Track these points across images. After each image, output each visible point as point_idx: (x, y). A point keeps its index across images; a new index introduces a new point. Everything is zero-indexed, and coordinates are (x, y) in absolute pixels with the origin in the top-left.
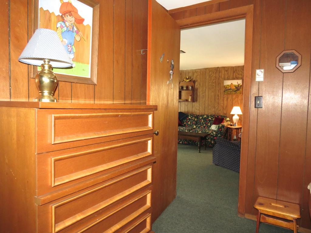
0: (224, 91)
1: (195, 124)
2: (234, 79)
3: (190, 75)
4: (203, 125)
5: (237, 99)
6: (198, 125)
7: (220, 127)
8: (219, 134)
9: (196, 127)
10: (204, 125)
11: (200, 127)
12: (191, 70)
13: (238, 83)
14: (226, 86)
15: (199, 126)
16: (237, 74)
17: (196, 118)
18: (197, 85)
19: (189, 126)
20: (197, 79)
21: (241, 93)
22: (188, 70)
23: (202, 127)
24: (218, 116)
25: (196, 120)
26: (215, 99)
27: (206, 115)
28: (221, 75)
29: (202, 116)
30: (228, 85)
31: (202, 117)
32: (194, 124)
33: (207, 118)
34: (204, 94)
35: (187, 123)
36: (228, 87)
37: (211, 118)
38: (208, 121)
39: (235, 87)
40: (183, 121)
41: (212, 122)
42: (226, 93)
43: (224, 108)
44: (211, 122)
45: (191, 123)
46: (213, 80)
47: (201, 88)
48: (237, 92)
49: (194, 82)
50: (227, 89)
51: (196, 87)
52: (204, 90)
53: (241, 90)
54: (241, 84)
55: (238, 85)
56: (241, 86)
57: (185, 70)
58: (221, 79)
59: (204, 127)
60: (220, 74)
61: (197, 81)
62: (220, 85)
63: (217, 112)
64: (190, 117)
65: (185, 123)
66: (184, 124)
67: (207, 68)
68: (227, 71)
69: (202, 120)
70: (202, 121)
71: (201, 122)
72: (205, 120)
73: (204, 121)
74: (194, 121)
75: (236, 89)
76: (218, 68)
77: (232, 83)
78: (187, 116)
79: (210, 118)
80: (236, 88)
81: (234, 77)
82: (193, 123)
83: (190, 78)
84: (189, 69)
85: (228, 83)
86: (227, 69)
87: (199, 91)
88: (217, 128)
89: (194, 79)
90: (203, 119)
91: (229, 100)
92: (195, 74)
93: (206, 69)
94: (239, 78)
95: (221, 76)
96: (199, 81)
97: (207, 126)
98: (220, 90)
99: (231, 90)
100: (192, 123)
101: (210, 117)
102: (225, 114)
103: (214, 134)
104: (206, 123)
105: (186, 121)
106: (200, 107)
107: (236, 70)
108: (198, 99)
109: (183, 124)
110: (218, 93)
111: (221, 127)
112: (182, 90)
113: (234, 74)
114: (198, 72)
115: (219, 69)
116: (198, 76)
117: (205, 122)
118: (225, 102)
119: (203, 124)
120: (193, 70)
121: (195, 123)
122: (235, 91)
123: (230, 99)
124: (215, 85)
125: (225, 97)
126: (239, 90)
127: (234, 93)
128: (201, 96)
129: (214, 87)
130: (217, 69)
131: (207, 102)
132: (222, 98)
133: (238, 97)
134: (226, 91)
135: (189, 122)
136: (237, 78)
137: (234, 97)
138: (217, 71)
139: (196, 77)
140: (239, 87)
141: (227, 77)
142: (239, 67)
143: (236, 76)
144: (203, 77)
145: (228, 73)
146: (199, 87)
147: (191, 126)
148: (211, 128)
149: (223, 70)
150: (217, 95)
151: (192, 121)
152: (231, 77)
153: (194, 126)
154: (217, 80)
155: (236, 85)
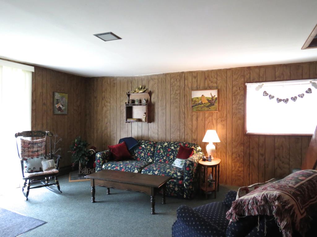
0: (193, 106)
1: (152, 157)
2: (205, 89)
3: (145, 83)
4: (163, 158)
5: (210, 118)
6: (156, 157)
8: (186, 176)
9: (153, 161)
10: (165, 158)
11: (158, 160)
12: (145, 76)
13: (211, 94)
14: (194, 99)
15: (157, 159)
16: (210, 82)
17: (153, 147)
18: (154, 98)
19: (142, 159)
20: (155, 89)
21: (216, 109)
22: (142, 77)
23: (161, 160)
24: (184, 144)
25: (152, 150)
26: (180, 118)
27: (167, 142)
28: (188, 83)
29: (162, 143)
30: (198, 98)
31: (161, 145)
32: (150, 156)
33: (168, 147)
34: (164, 111)
35: (140, 153)
36: (197, 100)
37: (175, 148)
38: (170, 152)
39: (208, 100)
40: (134, 151)
41: (176, 153)
42: (195, 110)
43: (193, 131)
44: (174, 153)
45: (145, 154)
46: (176, 90)
47: (159, 101)
48: (210, 107)
49: (150, 94)
50: (197, 103)
51: (153, 100)
52: (164, 104)
53: (216, 104)
55: (212, 97)
56: (216, 99)
57: (137, 77)
58: (188, 89)
59: (165, 161)
60: (186, 81)
61: (153, 92)
62: (186, 97)
63: (183, 137)
64: (143, 146)
65: (136, 155)
66: (135, 157)
67: (168, 74)
68: (195, 77)
69: (161, 149)
70: (162, 151)
71: (160, 154)
72: (166, 149)
73: (164, 152)
74: (150, 152)
76: (183, 73)
77: (203, 95)
78: (140, 144)
79: (173, 148)
80: (209, 102)
81: (206, 85)
82: (149, 154)
83: (144, 88)
84: (142, 75)
85: (197, 94)
86: (196, 74)
87: (156, 106)
88: (183, 165)
89: (149, 90)
90: (162, 148)
91: (200, 119)
92: (151, 83)
93: (166, 75)
94: (212, 87)
95: (188, 85)
96: (157, 92)
98: (187, 104)
99: (202, 105)
100: (147, 155)
101: (172, 145)
102: (195, 140)
103: (179, 176)
104: (166, 155)
105: (138, 152)
106: (160, 130)
107: (208, 76)
108: (156, 118)
109: (133, 155)
110: (184, 110)
111: (189, 164)
112: (133, 105)
113: (206, 81)
114: (155, 79)
115: (183, 75)
116: (156, 86)
117: (165, 154)
118: (195, 122)
119: (163, 157)
120: (148, 76)
121: (151, 154)
122: (208, 107)
124: (179, 98)
125: (194, 114)
126: (213, 105)
127: (206, 109)
128: (160, 113)
129: (179, 101)
130: (182, 75)
131: (168, 122)
132: (189, 117)
133: (213, 115)
134: (195, 106)
135: (142, 152)
136: (209, 87)
137: (206, 115)
138: (182, 77)
139: (153, 86)
140: (214, 101)
141: (195, 86)
142: (212, 71)
143: (208, 85)
144: (162, 87)
145: (197, 80)
146: (156, 101)
147: (146, 160)
148: (175, 164)
149: (190, 75)
150: (183, 112)
151: (146, 151)
152: (202, 85)
153: (150, 159)
154: (182, 91)
155: (209, 98)
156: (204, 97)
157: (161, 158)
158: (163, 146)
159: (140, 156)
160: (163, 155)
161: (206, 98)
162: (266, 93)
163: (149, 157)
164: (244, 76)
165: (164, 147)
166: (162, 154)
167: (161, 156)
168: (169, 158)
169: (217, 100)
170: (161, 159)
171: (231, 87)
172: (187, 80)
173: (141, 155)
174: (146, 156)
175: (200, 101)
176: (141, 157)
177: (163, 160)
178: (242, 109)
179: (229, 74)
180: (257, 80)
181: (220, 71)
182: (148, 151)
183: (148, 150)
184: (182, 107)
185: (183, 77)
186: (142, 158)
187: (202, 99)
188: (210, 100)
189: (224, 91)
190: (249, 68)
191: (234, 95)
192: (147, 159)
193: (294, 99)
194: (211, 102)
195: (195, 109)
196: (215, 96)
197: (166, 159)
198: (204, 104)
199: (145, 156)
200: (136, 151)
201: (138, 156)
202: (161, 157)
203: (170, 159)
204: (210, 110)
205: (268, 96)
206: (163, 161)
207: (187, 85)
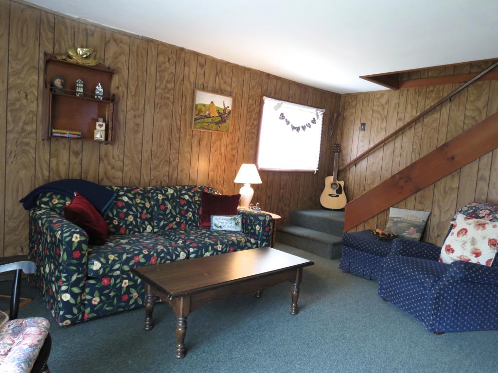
0: (196, 119)
1: (150, 221)
2: (215, 91)
4: (175, 220)
5: (218, 143)
7: (267, 222)
10: (178, 220)
11: (164, 226)
12: (96, 26)
13: (224, 103)
14: (199, 107)
15: (162, 224)
16: (222, 82)
18: (118, 88)
19: (130, 230)
20: (120, 65)
22: (87, 24)
23: (171, 225)
25: (148, 205)
26: (170, 139)
28: (189, 72)
30: (204, 105)
31: (162, 194)
32: (146, 219)
33: (179, 197)
34: (139, 120)
35: (123, 218)
36: (203, 109)
37: (190, 197)
38: (184, 205)
39: (219, 113)
40: (107, 214)
42: (198, 126)
45: (135, 217)
46: (168, 82)
47: (130, 96)
48: (220, 125)
50: (202, 114)
51: (114, 90)
52: (141, 107)
53: (229, 122)
54: (230, 108)
55: (225, 109)
56: (230, 112)
57: (73, 20)
58: (188, 85)
59: (179, 224)
60: (186, 68)
61: (116, 72)
62: (184, 99)
64: (125, 199)
65: (116, 222)
66: (115, 226)
67: (152, 41)
68: (202, 66)
69: (167, 202)
70: (169, 206)
71: (168, 212)
72: (176, 202)
73: (174, 208)
74: (145, 211)
75: (220, 119)
76: (182, 49)
77: (212, 102)
79: (187, 197)
80: (220, 116)
81: (217, 86)
82: (144, 217)
84: (90, 21)
85: (204, 98)
86: (204, 60)
87: (122, 106)
88: (240, 224)
90: (167, 199)
91: (203, 143)
92: (113, 49)
93: (149, 41)
94: (225, 91)
95: (189, 77)
96: (125, 73)
97: (185, 220)
98: (185, 114)
99: (210, 120)
100: (140, 218)
101: (183, 192)
104: (180, 213)
105: (118, 213)
106: (127, 162)
107: (221, 71)
110: (179, 123)
113: (217, 78)
114: (121, 42)
115: (183, 55)
116: (123, 58)
117: (178, 210)
119: (174, 217)
120: (104, 29)
121: (149, 216)
123: (206, 142)
124: (171, 97)
125: (195, 134)
126: (225, 121)
127: (214, 126)
128: (130, 125)
129: (171, 104)
130: (180, 54)
131: (147, 147)
132: (188, 138)
133: (222, 138)
134: (199, 119)
135: (127, 215)
136: (221, 90)
137: (213, 138)
138: (180, 58)
139: (117, 58)
140: (226, 115)
141: (201, 82)
142: (227, 63)
143: (220, 86)
144: (137, 64)
145: (205, 72)
146: (123, 96)
147: (139, 229)
148: (221, 227)
149: (194, 60)
150: (177, 128)
151: (137, 210)
152: (210, 85)
153: (149, 226)
154: (178, 84)
155: (221, 109)
156: (214, 105)
157: (171, 219)
158: (167, 196)
159: (125, 224)
160: (175, 214)
161: (217, 107)
162: (283, 116)
163: (146, 223)
164: (261, 85)
165: (170, 196)
166: (171, 212)
167: (169, 216)
168: (186, 217)
169: (231, 115)
170: (171, 222)
171: (247, 98)
172: (189, 66)
173: (126, 221)
174: (139, 220)
175: (208, 112)
176: (127, 226)
177: (174, 223)
178: (256, 133)
179: (247, 76)
180: (273, 95)
181: (236, 67)
182: (140, 210)
183: (141, 207)
184: (175, 117)
185: (182, 58)
186: (131, 227)
187: (211, 109)
188: (221, 113)
189: (238, 101)
190: (268, 75)
191: (250, 111)
192: (143, 228)
193: (304, 128)
194: (223, 116)
195: (198, 124)
196: (228, 107)
197: (181, 219)
198: (213, 118)
199: (136, 221)
200: (113, 214)
201: (119, 223)
202: (171, 217)
203: (188, 219)
204: (219, 129)
205: (285, 120)
206: (175, 226)
207: (187, 75)
